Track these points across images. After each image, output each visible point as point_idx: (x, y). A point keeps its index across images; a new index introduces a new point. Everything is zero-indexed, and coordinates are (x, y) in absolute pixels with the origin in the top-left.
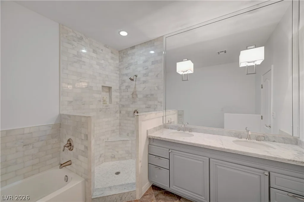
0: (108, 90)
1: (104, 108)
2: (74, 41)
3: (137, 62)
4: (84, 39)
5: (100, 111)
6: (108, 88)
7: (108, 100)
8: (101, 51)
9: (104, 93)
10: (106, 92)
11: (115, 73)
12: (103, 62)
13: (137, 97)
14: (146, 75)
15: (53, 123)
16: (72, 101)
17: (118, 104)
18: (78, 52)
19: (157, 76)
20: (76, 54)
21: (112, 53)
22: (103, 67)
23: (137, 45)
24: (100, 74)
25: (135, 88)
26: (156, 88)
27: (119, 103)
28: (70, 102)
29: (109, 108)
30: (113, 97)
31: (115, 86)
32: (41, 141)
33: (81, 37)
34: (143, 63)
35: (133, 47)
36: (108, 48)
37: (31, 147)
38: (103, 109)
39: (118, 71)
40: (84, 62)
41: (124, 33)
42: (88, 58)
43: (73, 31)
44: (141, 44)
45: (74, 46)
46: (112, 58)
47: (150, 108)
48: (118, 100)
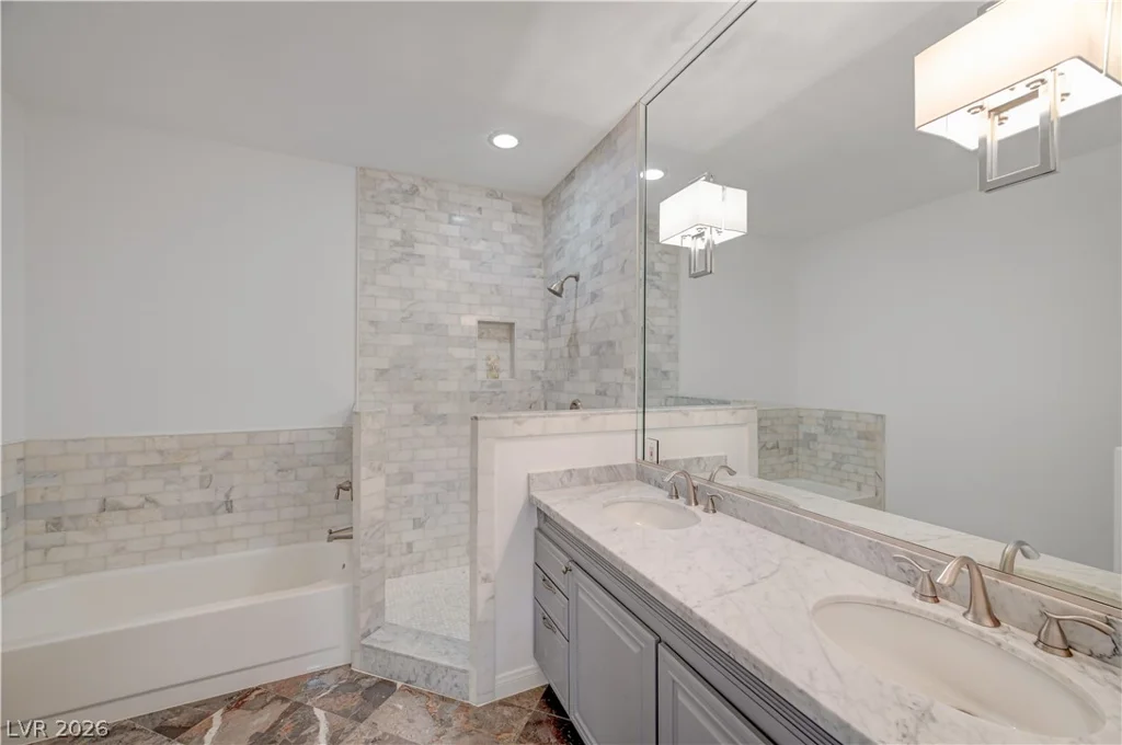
0: (505, 335)
1: (484, 389)
2: (393, 203)
3: (578, 225)
4: (421, 189)
5: (472, 400)
6: (507, 327)
7: (504, 365)
8: (477, 214)
9: (494, 345)
10: (499, 340)
11: (528, 276)
12: (481, 246)
13: (579, 356)
14: (598, 270)
15: (341, 426)
16: (386, 371)
17: (539, 378)
18: (404, 232)
19: (623, 270)
20: (399, 238)
21: (515, 210)
22: (484, 263)
23: (579, 165)
24: (471, 284)
25: (574, 322)
26: (620, 318)
27: (540, 374)
28: (382, 372)
29: (505, 392)
30: (518, 354)
31: (527, 318)
32: (314, 465)
33: (414, 185)
34: (592, 225)
35: (570, 177)
36: (501, 198)
37: (292, 477)
38: (483, 392)
39: (540, 267)
40: (420, 256)
41: (506, 141)
42: (432, 244)
43: (390, 176)
44: (586, 159)
45: (392, 218)
46: (517, 229)
47: (605, 394)
48: (538, 366)
